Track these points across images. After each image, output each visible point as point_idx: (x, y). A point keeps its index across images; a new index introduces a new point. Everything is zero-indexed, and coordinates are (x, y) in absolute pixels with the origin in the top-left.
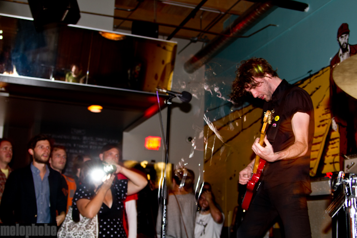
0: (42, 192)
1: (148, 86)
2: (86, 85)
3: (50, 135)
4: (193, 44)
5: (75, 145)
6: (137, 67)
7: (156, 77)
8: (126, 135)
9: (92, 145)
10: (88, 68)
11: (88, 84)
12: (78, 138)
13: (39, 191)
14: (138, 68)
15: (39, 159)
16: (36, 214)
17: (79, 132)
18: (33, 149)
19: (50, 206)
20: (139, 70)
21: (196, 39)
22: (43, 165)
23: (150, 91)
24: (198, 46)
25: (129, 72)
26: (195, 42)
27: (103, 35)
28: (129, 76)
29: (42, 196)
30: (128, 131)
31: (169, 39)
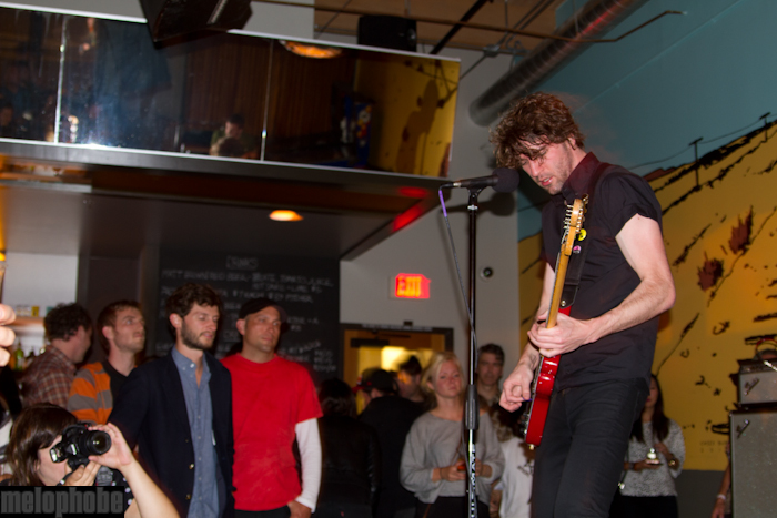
0: (199, 413)
2: (262, 162)
3: (180, 272)
4: (488, 60)
5: (235, 293)
6: (363, 113)
8: (347, 268)
9: (272, 291)
10: (265, 126)
11: (265, 159)
12: (243, 278)
13: (193, 412)
14: (364, 117)
15: (194, 341)
16: (193, 462)
17: (244, 263)
18: (182, 317)
19: (214, 443)
20: (366, 120)
21: (496, 49)
22: (199, 353)
24: (502, 65)
25: (343, 124)
26: (493, 55)
27: (288, 48)
28: (345, 134)
29: (199, 421)
30: (350, 259)
31: (435, 52)
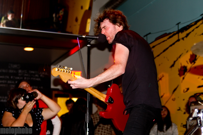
1: (70, 27)
2: (21, 29)
5: (12, 77)
6: (61, 11)
7: (77, 20)
9: (26, 76)
12: (15, 72)
14: (61, 13)
17: (15, 66)
20: (62, 14)
23: (71, 33)
25: (54, 15)
28: (55, 19)
